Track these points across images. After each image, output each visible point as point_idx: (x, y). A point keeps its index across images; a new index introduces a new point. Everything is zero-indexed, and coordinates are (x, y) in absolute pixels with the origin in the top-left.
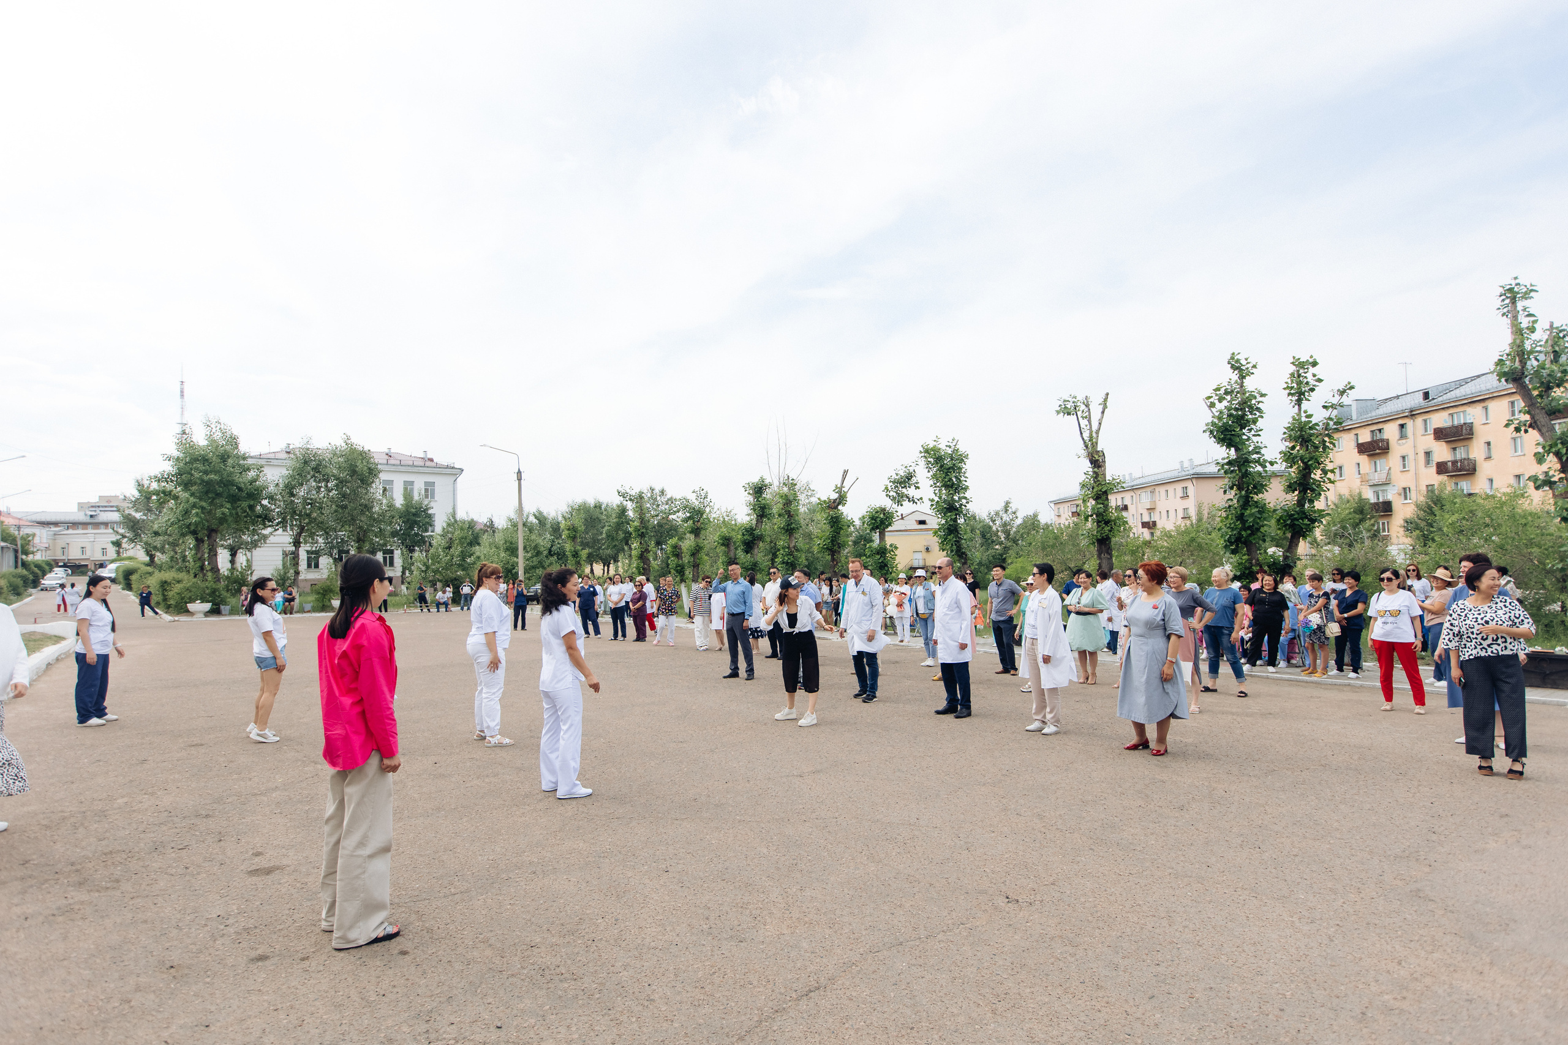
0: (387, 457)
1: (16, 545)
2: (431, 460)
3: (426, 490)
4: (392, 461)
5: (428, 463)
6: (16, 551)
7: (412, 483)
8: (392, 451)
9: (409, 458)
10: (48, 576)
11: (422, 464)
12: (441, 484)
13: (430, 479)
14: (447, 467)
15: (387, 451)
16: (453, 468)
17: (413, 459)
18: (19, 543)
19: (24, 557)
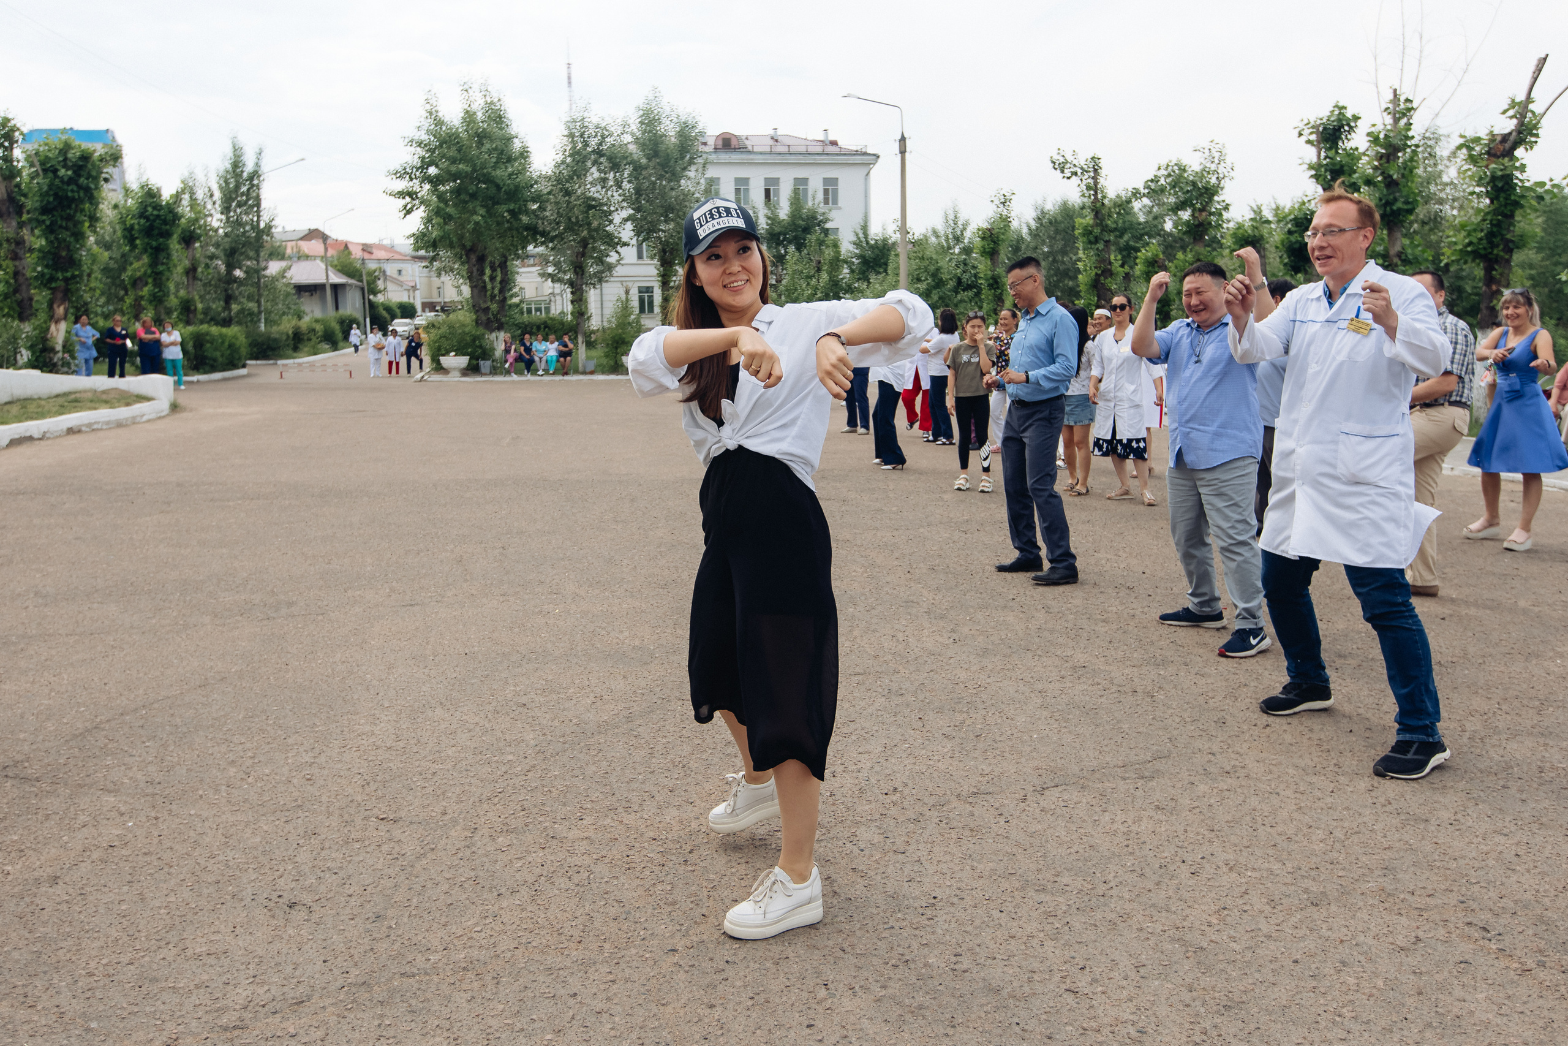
0: (771, 142)
1: (361, 281)
2: (834, 143)
3: (826, 192)
4: (780, 149)
5: (831, 149)
6: (363, 289)
7: (805, 181)
8: (779, 132)
9: (803, 142)
10: (396, 321)
11: (818, 149)
12: (848, 180)
13: (831, 173)
14: (856, 153)
15: (772, 132)
16: (865, 154)
17: (808, 143)
18: (365, 278)
19: (371, 297)
